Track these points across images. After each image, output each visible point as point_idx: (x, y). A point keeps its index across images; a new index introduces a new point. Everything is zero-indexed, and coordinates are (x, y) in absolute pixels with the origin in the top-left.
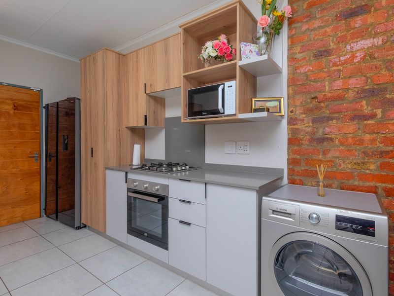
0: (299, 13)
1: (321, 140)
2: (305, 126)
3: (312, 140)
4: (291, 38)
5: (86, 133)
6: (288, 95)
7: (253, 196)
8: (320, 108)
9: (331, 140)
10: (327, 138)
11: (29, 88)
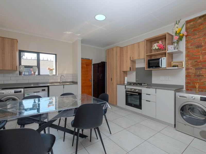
0: (190, 33)
1: (199, 76)
2: (193, 71)
3: (195, 76)
4: (186, 41)
5: (109, 73)
6: (186, 60)
7: (173, 92)
8: (199, 65)
9: (203, 75)
10: (201, 75)
11: (89, 59)
